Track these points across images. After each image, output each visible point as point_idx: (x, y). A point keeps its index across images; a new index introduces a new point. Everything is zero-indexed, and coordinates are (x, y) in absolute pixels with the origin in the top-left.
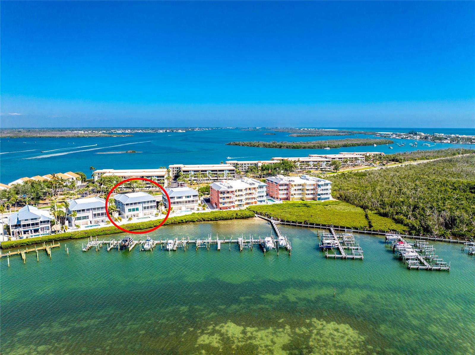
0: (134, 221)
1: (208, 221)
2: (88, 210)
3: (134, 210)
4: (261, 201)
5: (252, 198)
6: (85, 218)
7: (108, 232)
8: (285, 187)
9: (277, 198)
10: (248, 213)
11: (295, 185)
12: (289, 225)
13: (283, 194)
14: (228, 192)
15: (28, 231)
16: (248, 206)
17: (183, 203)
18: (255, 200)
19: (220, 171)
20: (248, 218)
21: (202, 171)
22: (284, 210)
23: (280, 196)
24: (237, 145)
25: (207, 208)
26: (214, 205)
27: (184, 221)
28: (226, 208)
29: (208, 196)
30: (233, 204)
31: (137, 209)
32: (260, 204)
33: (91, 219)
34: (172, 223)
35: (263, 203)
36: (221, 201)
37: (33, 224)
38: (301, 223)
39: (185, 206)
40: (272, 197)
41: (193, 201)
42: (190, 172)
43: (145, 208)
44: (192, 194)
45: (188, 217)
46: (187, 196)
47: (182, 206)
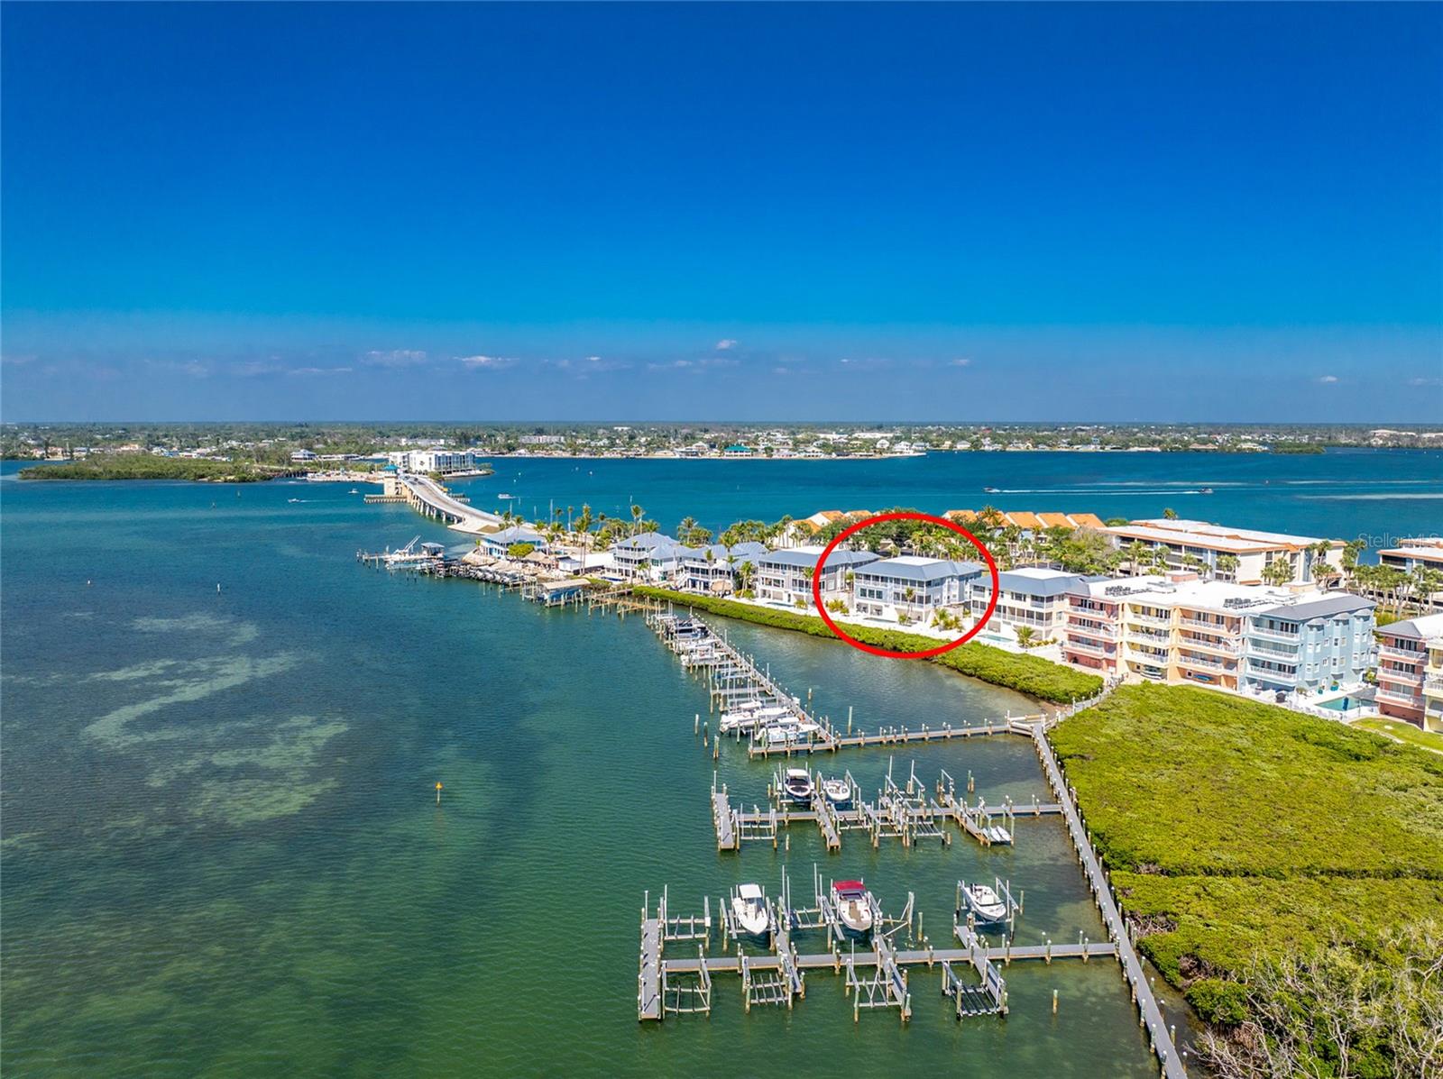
2: (784, 567)
3: (872, 593)
4: (1268, 686)
5: (1214, 660)
6: (777, 583)
13: (1403, 688)
14: (1099, 606)
18: (1233, 672)
20: (1048, 699)
30: (1114, 656)
31: (880, 595)
36: (1075, 630)
39: (1010, 624)
41: (1031, 615)
43: (896, 596)
44: (1030, 593)
47: (1004, 622)
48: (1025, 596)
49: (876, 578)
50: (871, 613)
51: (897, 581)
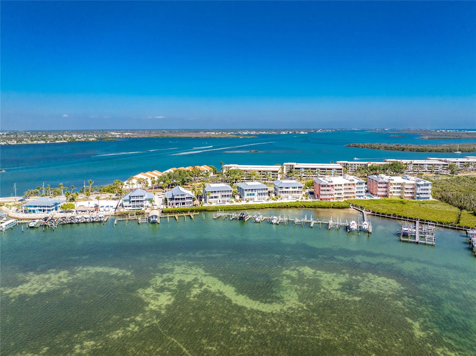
0: (251, 203)
1: (309, 207)
2: (218, 192)
3: (251, 195)
4: (360, 196)
5: (351, 193)
6: (216, 197)
7: (231, 209)
8: (385, 185)
9: (376, 195)
10: (344, 205)
11: (395, 184)
12: (379, 216)
13: (383, 191)
14: (328, 186)
15: (178, 203)
16: (346, 199)
17: (290, 192)
18: (354, 195)
19: (328, 169)
20: (344, 208)
21: (311, 169)
22: (378, 205)
23: (379, 193)
24: (356, 147)
25: (310, 198)
26: (316, 196)
27: (289, 206)
28: (326, 199)
29: (313, 190)
30: (333, 197)
31: (253, 194)
32: (358, 199)
33: (220, 199)
34: (279, 207)
35: (362, 198)
36: (322, 193)
37: (182, 199)
38: (390, 215)
40: (372, 194)
41: (298, 192)
42: (301, 169)
43: (259, 194)
44: (297, 186)
45: (292, 203)
46: (294, 187)
47: (289, 195)
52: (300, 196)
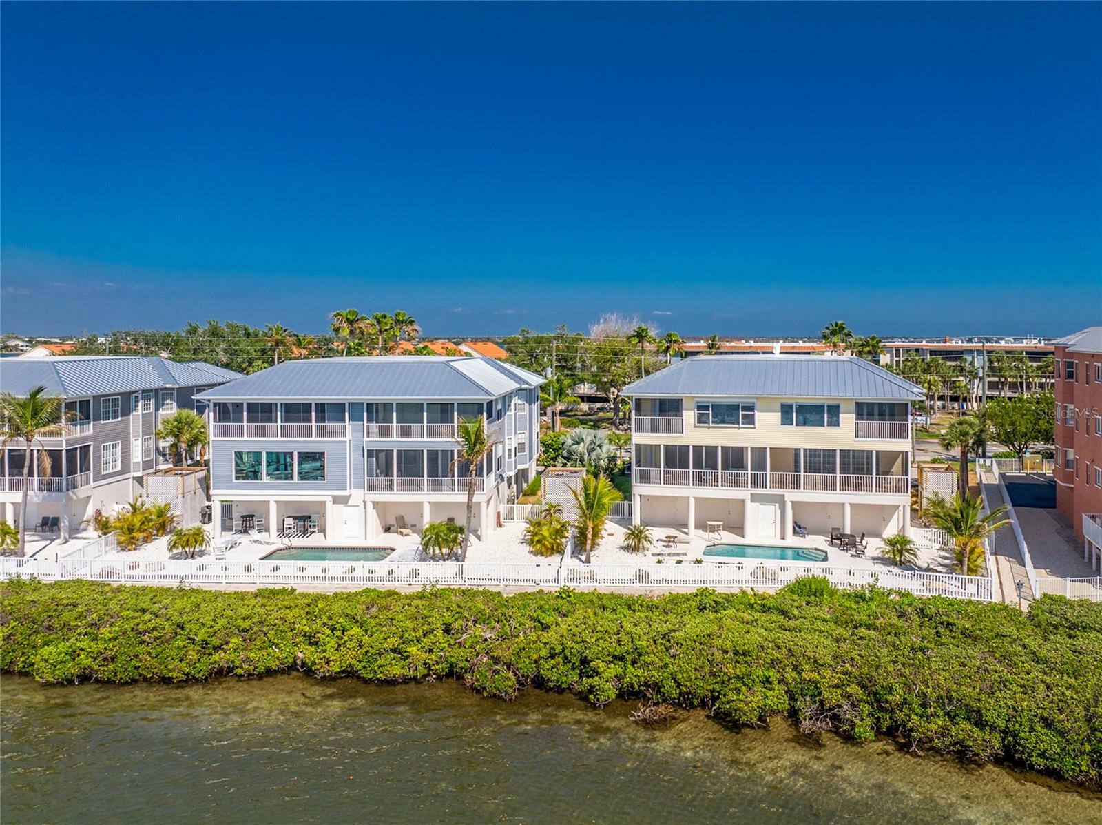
3: (281, 466)
17: (759, 465)
31: (316, 465)
39: (781, 501)
41: (858, 463)
44: (851, 394)
46: (802, 409)
47: (754, 498)
48: (834, 410)
49: (297, 412)
50: (282, 531)
51: (377, 412)
52: (886, 512)
